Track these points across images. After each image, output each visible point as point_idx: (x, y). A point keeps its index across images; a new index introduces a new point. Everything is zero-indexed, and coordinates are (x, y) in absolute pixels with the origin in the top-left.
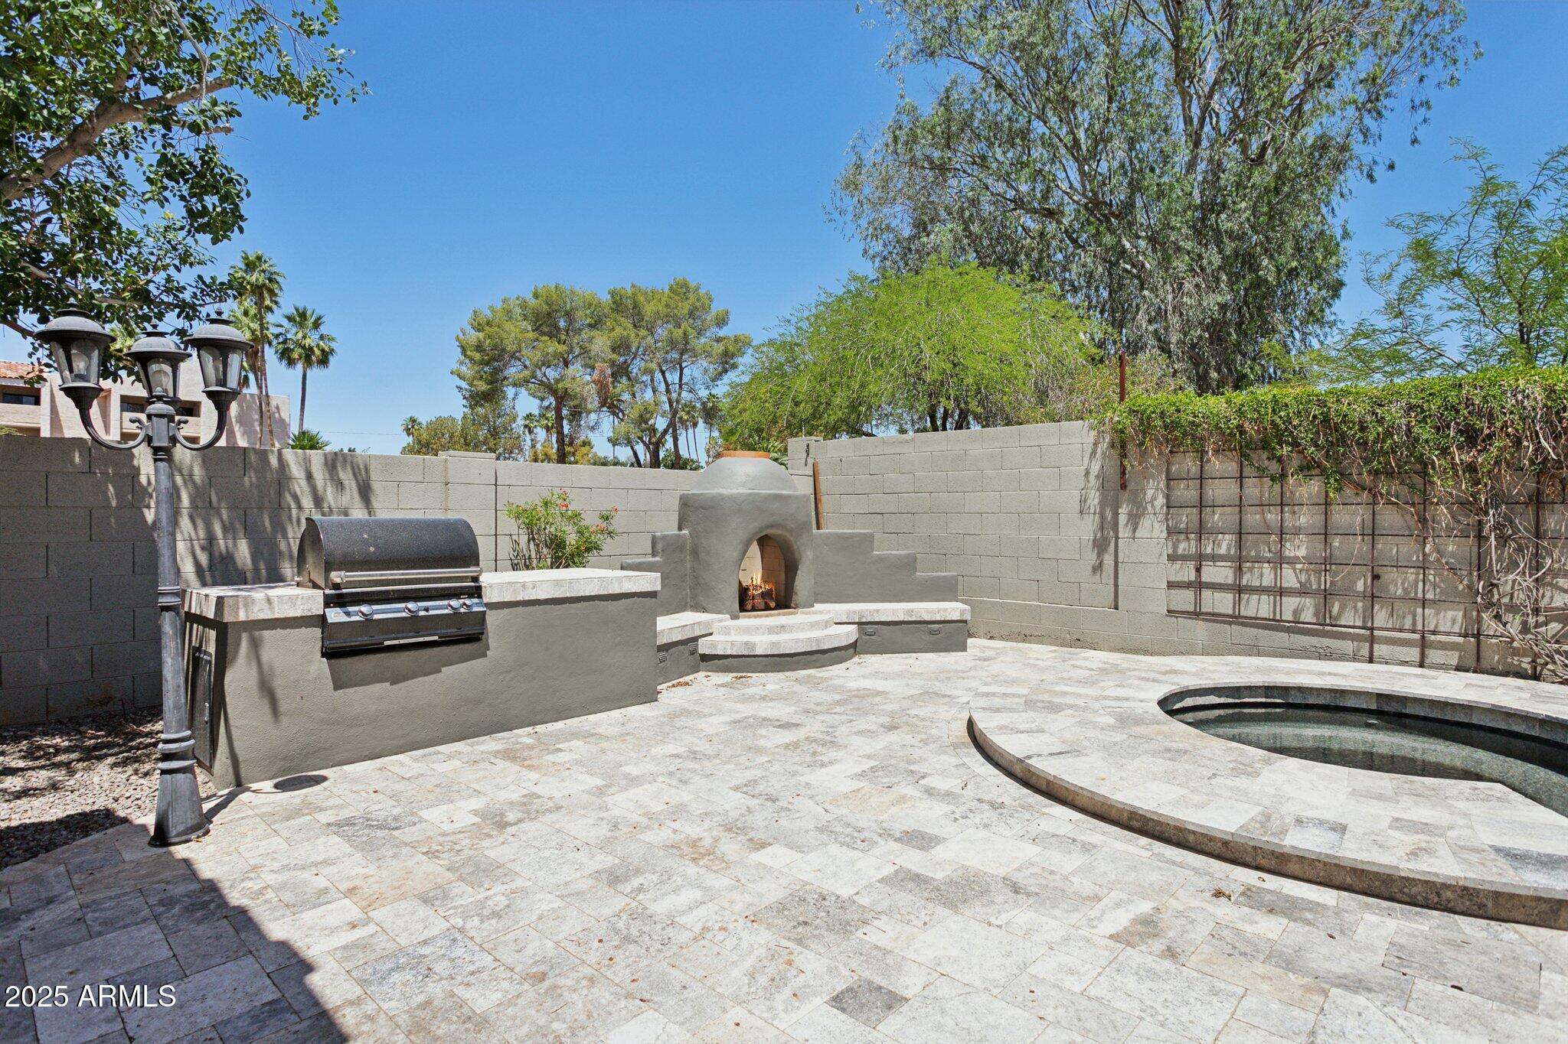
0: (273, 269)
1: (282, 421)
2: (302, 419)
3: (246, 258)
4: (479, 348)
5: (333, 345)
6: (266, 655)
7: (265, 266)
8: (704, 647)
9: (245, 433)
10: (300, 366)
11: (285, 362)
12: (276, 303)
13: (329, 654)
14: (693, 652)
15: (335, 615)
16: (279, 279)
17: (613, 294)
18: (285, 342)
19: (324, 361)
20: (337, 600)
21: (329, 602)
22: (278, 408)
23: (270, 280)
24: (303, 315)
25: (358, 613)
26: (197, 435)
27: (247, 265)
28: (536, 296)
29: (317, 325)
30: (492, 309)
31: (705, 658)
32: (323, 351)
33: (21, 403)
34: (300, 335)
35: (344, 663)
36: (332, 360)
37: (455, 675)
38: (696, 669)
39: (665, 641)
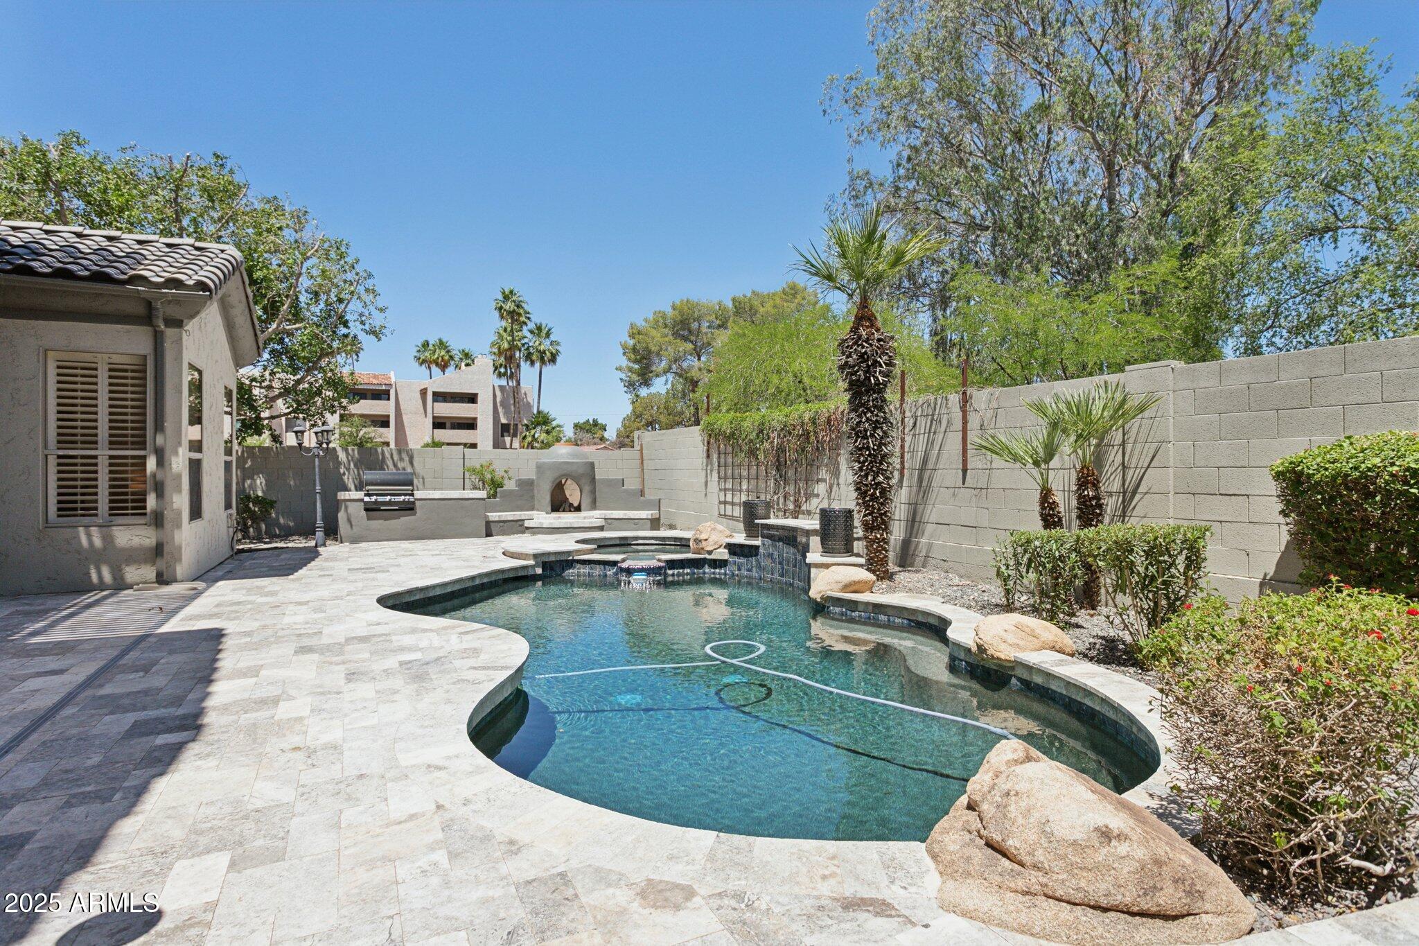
0: (521, 299)
1: (528, 403)
2: (539, 403)
3: (503, 293)
4: (634, 349)
5: (559, 348)
6: (350, 510)
7: (514, 298)
8: (527, 524)
9: (505, 414)
10: (537, 365)
11: (528, 363)
12: (529, 318)
13: (366, 510)
14: (523, 525)
15: (367, 499)
16: (523, 305)
17: (734, 300)
18: (528, 349)
19: (553, 359)
20: (368, 495)
21: (366, 495)
22: (525, 394)
23: (518, 307)
24: (539, 328)
25: (373, 498)
26: (473, 416)
27: (504, 298)
28: (674, 308)
29: (548, 335)
30: (646, 320)
31: (528, 528)
32: (552, 353)
33: (380, 399)
34: (537, 343)
35: (371, 513)
36: (559, 359)
37: (405, 520)
38: (523, 532)
39: (502, 519)
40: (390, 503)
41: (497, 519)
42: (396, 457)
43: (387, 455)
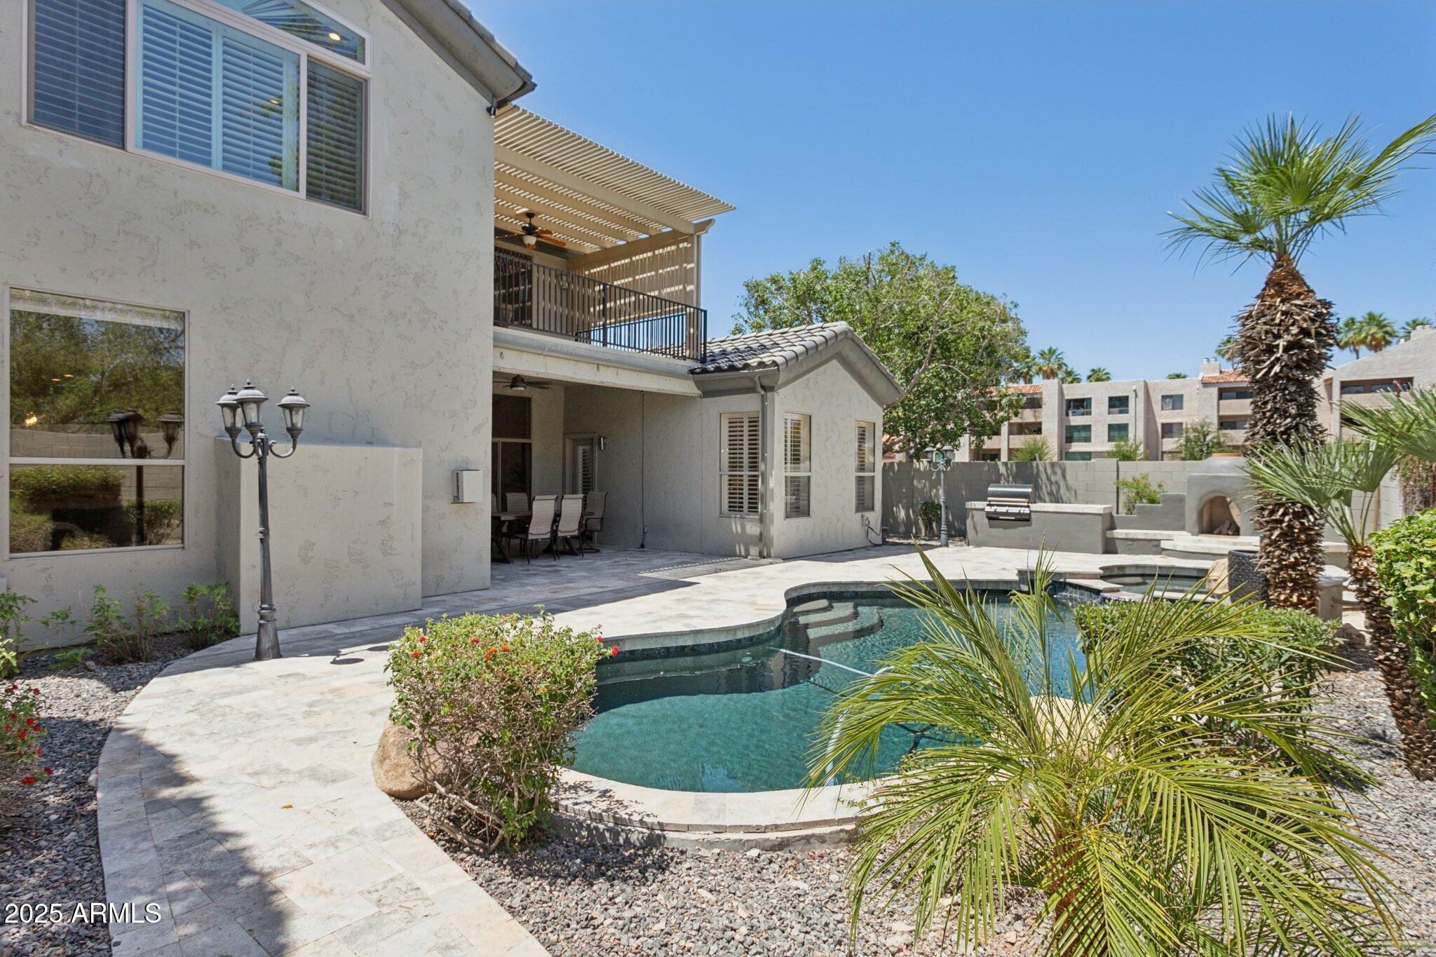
6: (975, 518)
8: (1164, 545)
13: (988, 518)
14: (1158, 545)
15: (988, 509)
20: (990, 505)
21: (988, 505)
25: (994, 508)
31: (1164, 549)
35: (992, 521)
37: (1021, 530)
38: (1160, 554)
39: (1131, 537)
40: (1007, 514)
41: (1124, 536)
42: (1049, 471)
43: (1041, 468)
